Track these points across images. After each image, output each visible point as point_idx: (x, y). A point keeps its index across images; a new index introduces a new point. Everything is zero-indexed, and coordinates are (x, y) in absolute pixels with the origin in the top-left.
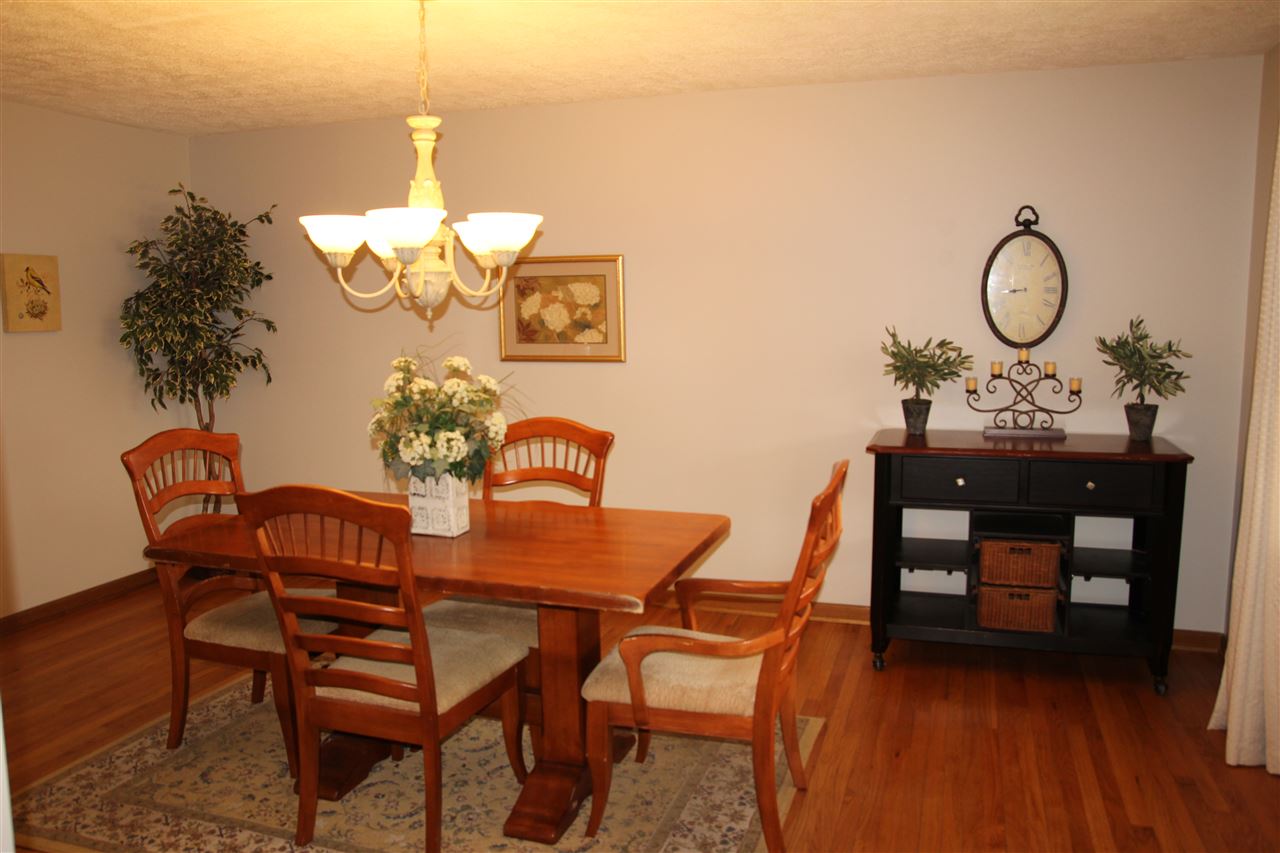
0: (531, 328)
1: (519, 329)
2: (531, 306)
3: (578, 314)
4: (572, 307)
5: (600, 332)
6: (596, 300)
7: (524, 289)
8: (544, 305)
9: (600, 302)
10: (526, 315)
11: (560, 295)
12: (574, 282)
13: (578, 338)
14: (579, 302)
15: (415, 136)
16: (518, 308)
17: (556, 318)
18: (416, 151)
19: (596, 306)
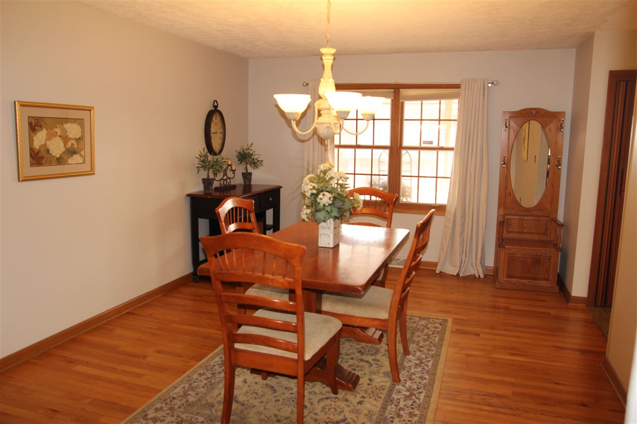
0: (40, 155)
1: (31, 155)
2: (40, 138)
3: (69, 145)
4: (65, 139)
5: (81, 155)
6: (79, 135)
7: (35, 125)
8: (49, 138)
9: (82, 136)
10: (37, 144)
11: (58, 131)
12: (67, 123)
13: (70, 161)
14: (71, 136)
15: (323, 58)
16: (31, 140)
17: (57, 148)
18: (323, 65)
19: (79, 138)
